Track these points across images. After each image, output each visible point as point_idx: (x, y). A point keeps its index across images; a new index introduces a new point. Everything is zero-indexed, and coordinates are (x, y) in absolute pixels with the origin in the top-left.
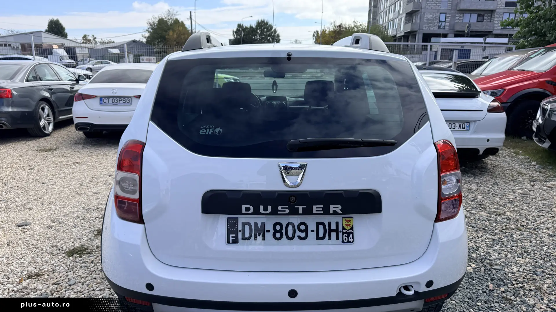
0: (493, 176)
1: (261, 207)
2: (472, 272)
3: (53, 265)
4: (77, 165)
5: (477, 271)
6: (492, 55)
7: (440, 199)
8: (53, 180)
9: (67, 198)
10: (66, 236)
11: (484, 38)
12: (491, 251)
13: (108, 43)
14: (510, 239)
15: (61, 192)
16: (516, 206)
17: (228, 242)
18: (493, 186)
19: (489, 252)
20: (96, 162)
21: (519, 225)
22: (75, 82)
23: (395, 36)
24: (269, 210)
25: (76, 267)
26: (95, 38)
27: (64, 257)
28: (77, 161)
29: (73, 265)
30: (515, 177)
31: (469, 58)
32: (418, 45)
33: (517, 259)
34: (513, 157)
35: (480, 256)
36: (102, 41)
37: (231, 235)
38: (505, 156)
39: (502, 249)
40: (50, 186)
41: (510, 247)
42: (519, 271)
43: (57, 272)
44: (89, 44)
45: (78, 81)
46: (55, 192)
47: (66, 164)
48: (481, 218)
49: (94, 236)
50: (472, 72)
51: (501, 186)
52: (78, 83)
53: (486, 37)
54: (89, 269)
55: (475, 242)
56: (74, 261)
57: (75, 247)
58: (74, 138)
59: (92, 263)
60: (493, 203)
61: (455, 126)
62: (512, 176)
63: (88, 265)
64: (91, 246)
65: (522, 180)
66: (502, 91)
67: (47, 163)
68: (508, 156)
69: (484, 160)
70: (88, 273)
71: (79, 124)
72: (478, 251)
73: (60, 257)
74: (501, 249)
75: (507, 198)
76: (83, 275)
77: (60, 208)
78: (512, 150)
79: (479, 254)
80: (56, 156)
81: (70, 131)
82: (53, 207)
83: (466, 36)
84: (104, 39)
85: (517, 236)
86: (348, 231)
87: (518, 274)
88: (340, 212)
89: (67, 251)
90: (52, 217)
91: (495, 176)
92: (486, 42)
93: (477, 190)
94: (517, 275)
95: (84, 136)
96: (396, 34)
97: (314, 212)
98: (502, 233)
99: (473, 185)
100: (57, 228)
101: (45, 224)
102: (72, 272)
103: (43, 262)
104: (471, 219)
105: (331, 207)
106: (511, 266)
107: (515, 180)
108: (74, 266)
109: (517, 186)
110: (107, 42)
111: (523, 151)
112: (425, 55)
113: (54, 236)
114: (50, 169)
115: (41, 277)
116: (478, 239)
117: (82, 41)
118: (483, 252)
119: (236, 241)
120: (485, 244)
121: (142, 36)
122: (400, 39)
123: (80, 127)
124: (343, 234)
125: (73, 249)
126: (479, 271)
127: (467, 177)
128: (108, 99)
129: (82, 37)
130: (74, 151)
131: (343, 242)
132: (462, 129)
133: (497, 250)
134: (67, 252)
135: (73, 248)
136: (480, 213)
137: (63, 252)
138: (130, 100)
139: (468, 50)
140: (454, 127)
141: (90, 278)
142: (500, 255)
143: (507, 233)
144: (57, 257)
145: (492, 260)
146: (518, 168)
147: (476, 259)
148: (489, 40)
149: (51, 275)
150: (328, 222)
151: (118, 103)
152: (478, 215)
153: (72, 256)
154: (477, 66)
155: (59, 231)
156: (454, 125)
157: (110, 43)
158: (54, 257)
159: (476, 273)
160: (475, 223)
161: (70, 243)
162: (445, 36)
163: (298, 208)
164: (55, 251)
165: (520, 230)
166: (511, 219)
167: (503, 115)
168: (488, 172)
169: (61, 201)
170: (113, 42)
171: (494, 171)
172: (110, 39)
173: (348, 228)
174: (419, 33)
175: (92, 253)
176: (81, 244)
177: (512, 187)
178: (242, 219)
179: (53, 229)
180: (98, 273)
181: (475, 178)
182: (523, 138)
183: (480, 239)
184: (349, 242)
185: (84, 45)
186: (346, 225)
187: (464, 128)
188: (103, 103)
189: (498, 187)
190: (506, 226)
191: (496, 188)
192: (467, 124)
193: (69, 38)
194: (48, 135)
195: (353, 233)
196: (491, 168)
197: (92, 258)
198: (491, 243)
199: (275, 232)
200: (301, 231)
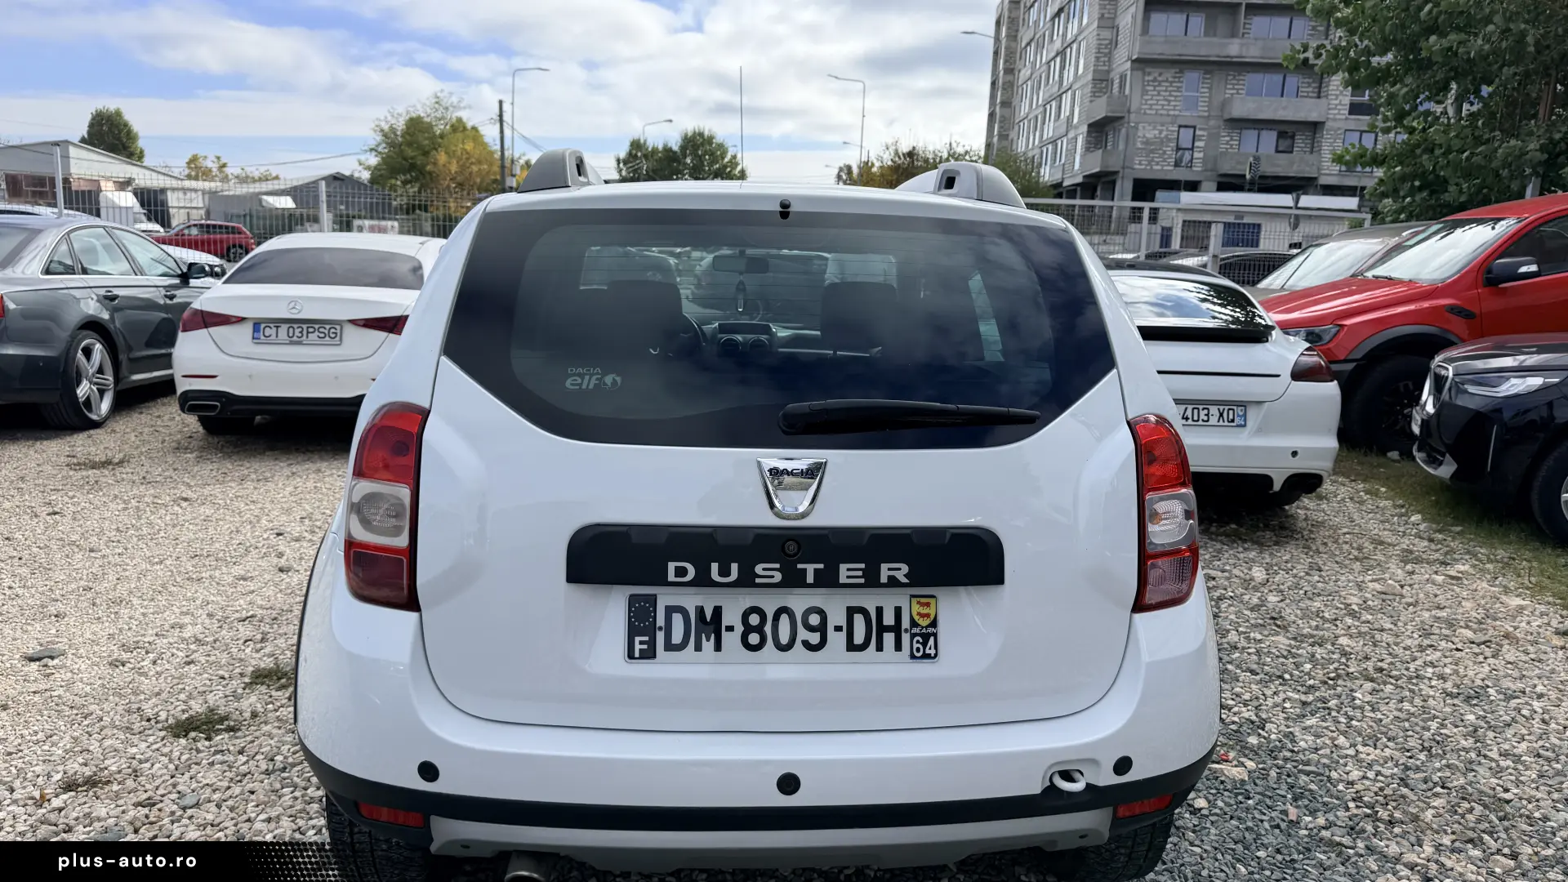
0: (1309, 548)
1: (715, 567)
2: (1247, 779)
3: (134, 758)
4: (184, 504)
5: (1258, 778)
6: (1312, 237)
7: (1146, 555)
8: (119, 541)
9: (160, 589)
10: (164, 684)
11: (1294, 195)
12: (1297, 731)
13: (260, 180)
14: (1346, 701)
15: (143, 574)
16: (1364, 622)
17: (631, 656)
18: (1307, 574)
19: (1291, 733)
20: (237, 497)
21: (1370, 669)
22: (177, 281)
23: (1058, 185)
24: (734, 575)
25: (196, 764)
26: (224, 165)
27: (163, 739)
28: (184, 495)
29: (190, 759)
30: (1365, 550)
31: (1257, 246)
32: (1121, 208)
33: (1360, 748)
34: (1362, 503)
35: (1269, 742)
36: (244, 175)
37: (637, 639)
38: (1343, 500)
39: (1324, 724)
40: (111, 558)
41: (1344, 721)
42: (1364, 777)
43: (147, 776)
44: (205, 180)
45: (185, 278)
46: (127, 573)
47: (154, 503)
48: (1274, 651)
49: (243, 685)
50: (1259, 281)
51: (1329, 573)
52: (188, 283)
53: (1301, 192)
54: (234, 769)
55: (1256, 708)
56: (192, 749)
57: (192, 713)
58: (170, 435)
59: (241, 752)
60: (1306, 615)
61: (1207, 415)
62: (1358, 549)
63: (232, 758)
64: (237, 712)
65: (1383, 559)
66: (1334, 330)
67: (97, 499)
68: (1351, 499)
69: (1287, 507)
70: (232, 779)
71: (190, 395)
72: (1263, 730)
73: (151, 739)
74: (1320, 727)
75: (1342, 603)
76: (219, 783)
77: (144, 615)
78: (1362, 486)
79: (1265, 738)
80: (123, 480)
81: (159, 417)
82: (125, 612)
83: (1247, 188)
84: (248, 170)
85: (1363, 696)
86: (924, 631)
87: (1363, 784)
88: (905, 580)
89: (170, 722)
90: (121, 637)
91: (1314, 548)
92: (1300, 204)
93: (1268, 581)
94: (1358, 787)
95: (201, 429)
96: (1063, 179)
97: (843, 580)
98: (1326, 686)
99: (1255, 569)
100: (139, 666)
101: (105, 654)
102: (187, 775)
103: (107, 751)
104: (1249, 654)
105: (884, 567)
106: (1346, 765)
107: (1366, 558)
108: (190, 762)
109: (1370, 572)
110: (256, 178)
111: (1388, 487)
112: (1135, 233)
113: (131, 686)
114: (107, 514)
115: (102, 788)
116: (1265, 700)
117: (187, 172)
118: (1276, 731)
119: (649, 654)
120: (1281, 714)
121: (358, 164)
122: (1071, 193)
123: (192, 402)
124: (913, 636)
125: (187, 719)
126: (1265, 777)
127: (1241, 549)
128: (277, 327)
129: (187, 160)
130: (175, 470)
131: (913, 657)
132: (1226, 423)
133: (1311, 727)
134: (170, 727)
135: (186, 715)
136: (1273, 639)
137: (160, 726)
138: (338, 331)
139: (1254, 225)
140: (1206, 418)
141: (237, 790)
142: (1318, 741)
143: (1339, 689)
144: (142, 738)
145: (1298, 752)
146: (1374, 527)
147: (1258, 749)
148: (1307, 201)
149: (130, 783)
150: (877, 608)
151: (304, 337)
152: (1268, 643)
153: (185, 736)
154: (1274, 266)
155: (145, 675)
156: (1206, 412)
157: (267, 180)
158: (135, 739)
159: (1257, 781)
160: (1258, 664)
161: (178, 703)
162: (1193, 186)
163: (805, 570)
164: (139, 724)
165: (1372, 680)
166: (1351, 654)
167: (1332, 388)
168: (1297, 539)
169: (145, 597)
170: (277, 178)
171: (1312, 536)
172: (266, 168)
173: (924, 622)
174: (1123, 177)
175: (239, 730)
176: (209, 707)
177: (1356, 575)
178: (665, 598)
179: (126, 669)
180: (259, 779)
181: (1261, 553)
182: (1390, 454)
183: (1270, 702)
184: (926, 656)
185: (193, 184)
186: (919, 614)
187: (1233, 421)
188: (262, 337)
189: (1320, 576)
190: (1336, 669)
191: (1316, 578)
192: (1239, 411)
193: (147, 161)
194: (96, 425)
195: (935, 635)
196: (1304, 529)
197: (240, 743)
198: (1298, 710)
199: (748, 629)
200: (811, 629)
